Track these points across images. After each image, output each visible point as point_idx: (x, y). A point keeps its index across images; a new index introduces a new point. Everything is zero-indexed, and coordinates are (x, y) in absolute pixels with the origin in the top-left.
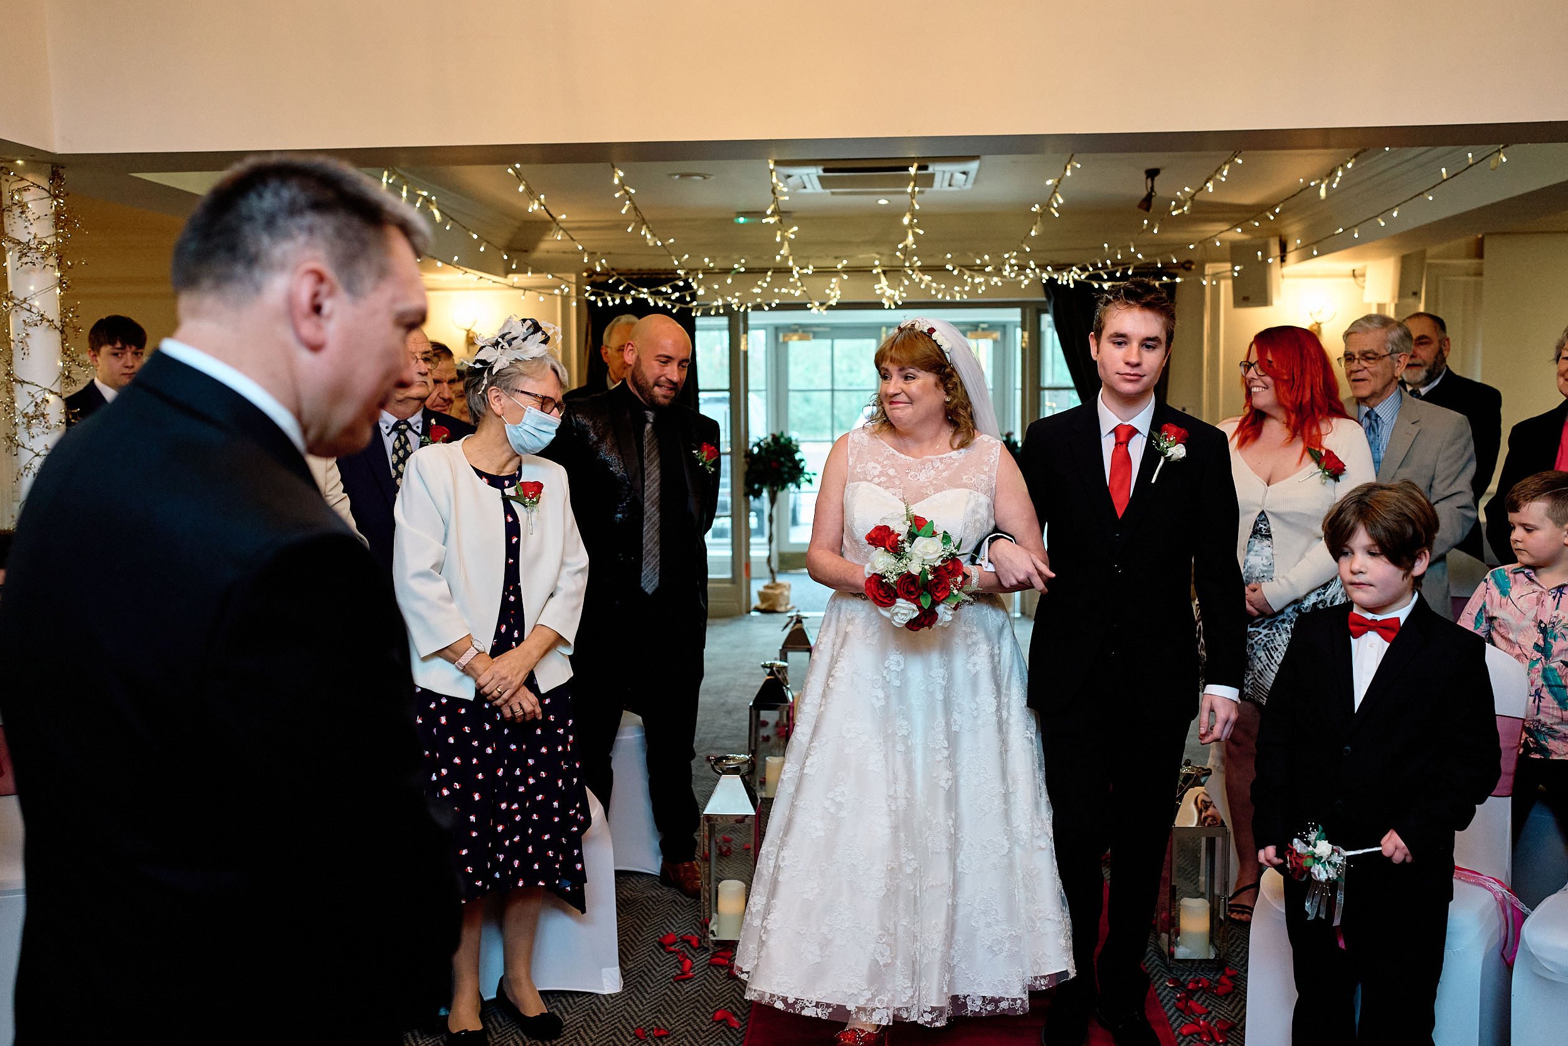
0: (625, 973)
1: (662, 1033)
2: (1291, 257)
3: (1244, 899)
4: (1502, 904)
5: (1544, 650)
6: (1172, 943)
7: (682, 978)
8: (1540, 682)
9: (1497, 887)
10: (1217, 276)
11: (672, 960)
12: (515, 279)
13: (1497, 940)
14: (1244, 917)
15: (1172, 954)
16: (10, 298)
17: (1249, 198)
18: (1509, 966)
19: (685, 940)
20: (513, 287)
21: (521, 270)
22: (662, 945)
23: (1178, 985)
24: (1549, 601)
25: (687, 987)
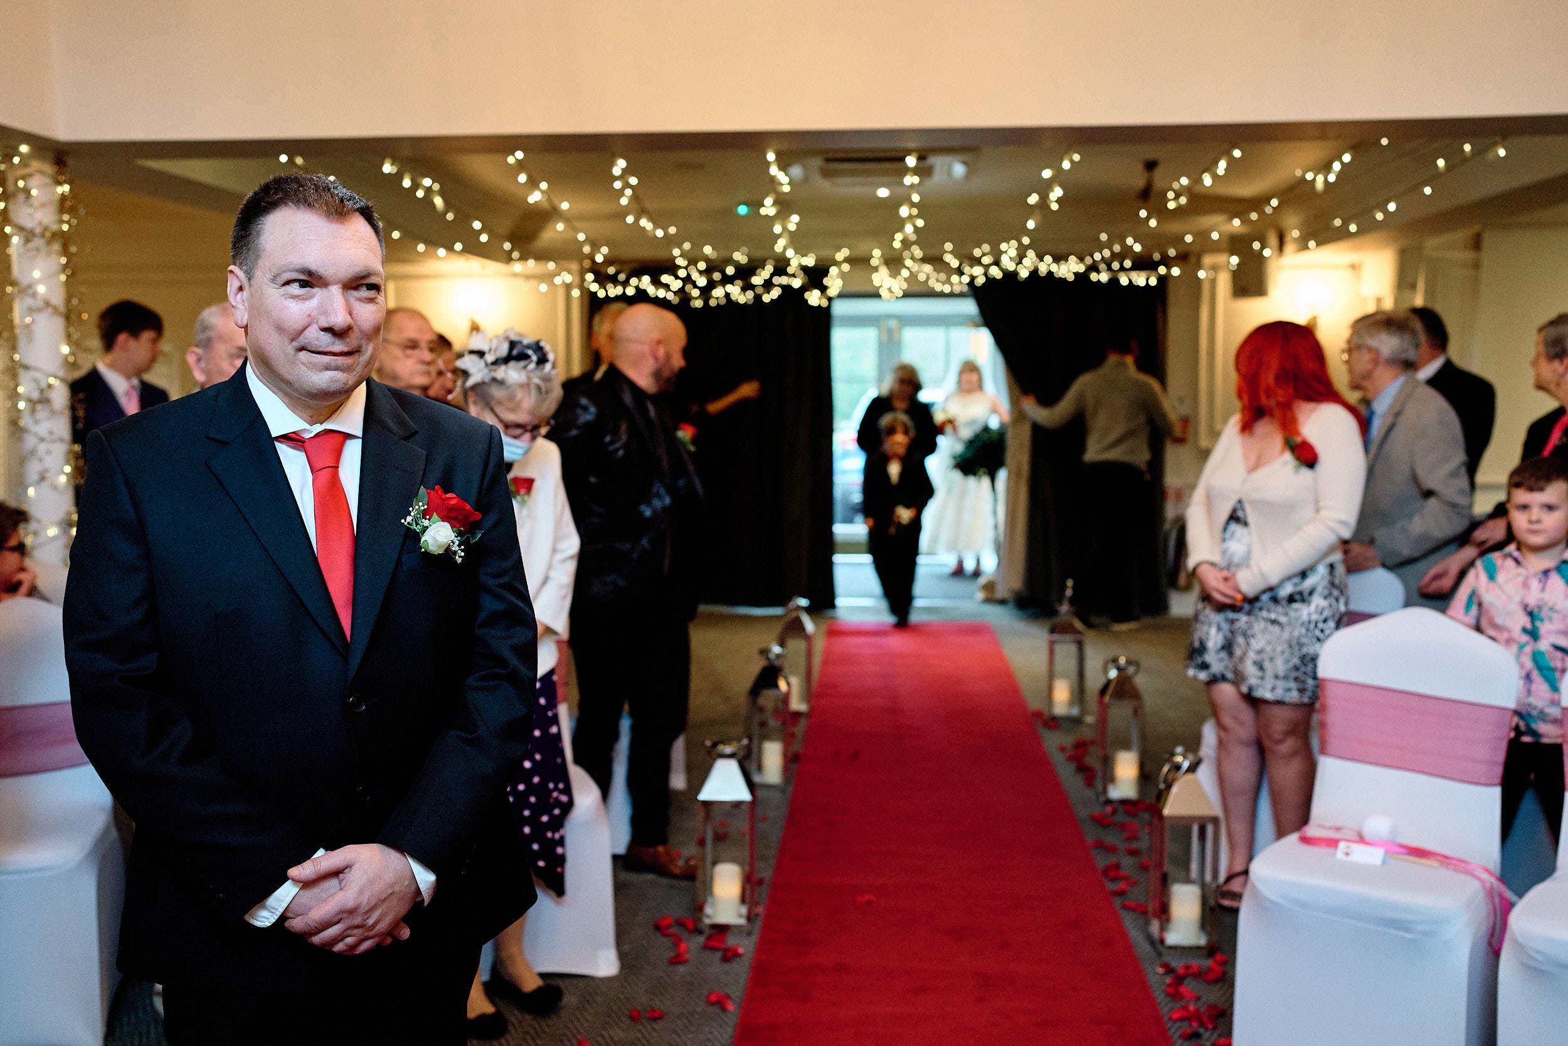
0: (622, 956)
1: (656, 1015)
2: (1289, 248)
3: (1235, 886)
4: (1490, 893)
5: (1533, 634)
6: (1163, 929)
7: (678, 960)
8: (1529, 664)
9: (1485, 876)
10: (1215, 268)
11: (667, 942)
12: (517, 267)
13: (1484, 929)
14: (1233, 904)
15: (1162, 941)
16: (13, 284)
17: (1246, 189)
18: (1496, 953)
19: (680, 923)
20: (516, 275)
21: (523, 258)
22: (658, 927)
23: (1169, 970)
24: (1535, 584)
25: (682, 969)
